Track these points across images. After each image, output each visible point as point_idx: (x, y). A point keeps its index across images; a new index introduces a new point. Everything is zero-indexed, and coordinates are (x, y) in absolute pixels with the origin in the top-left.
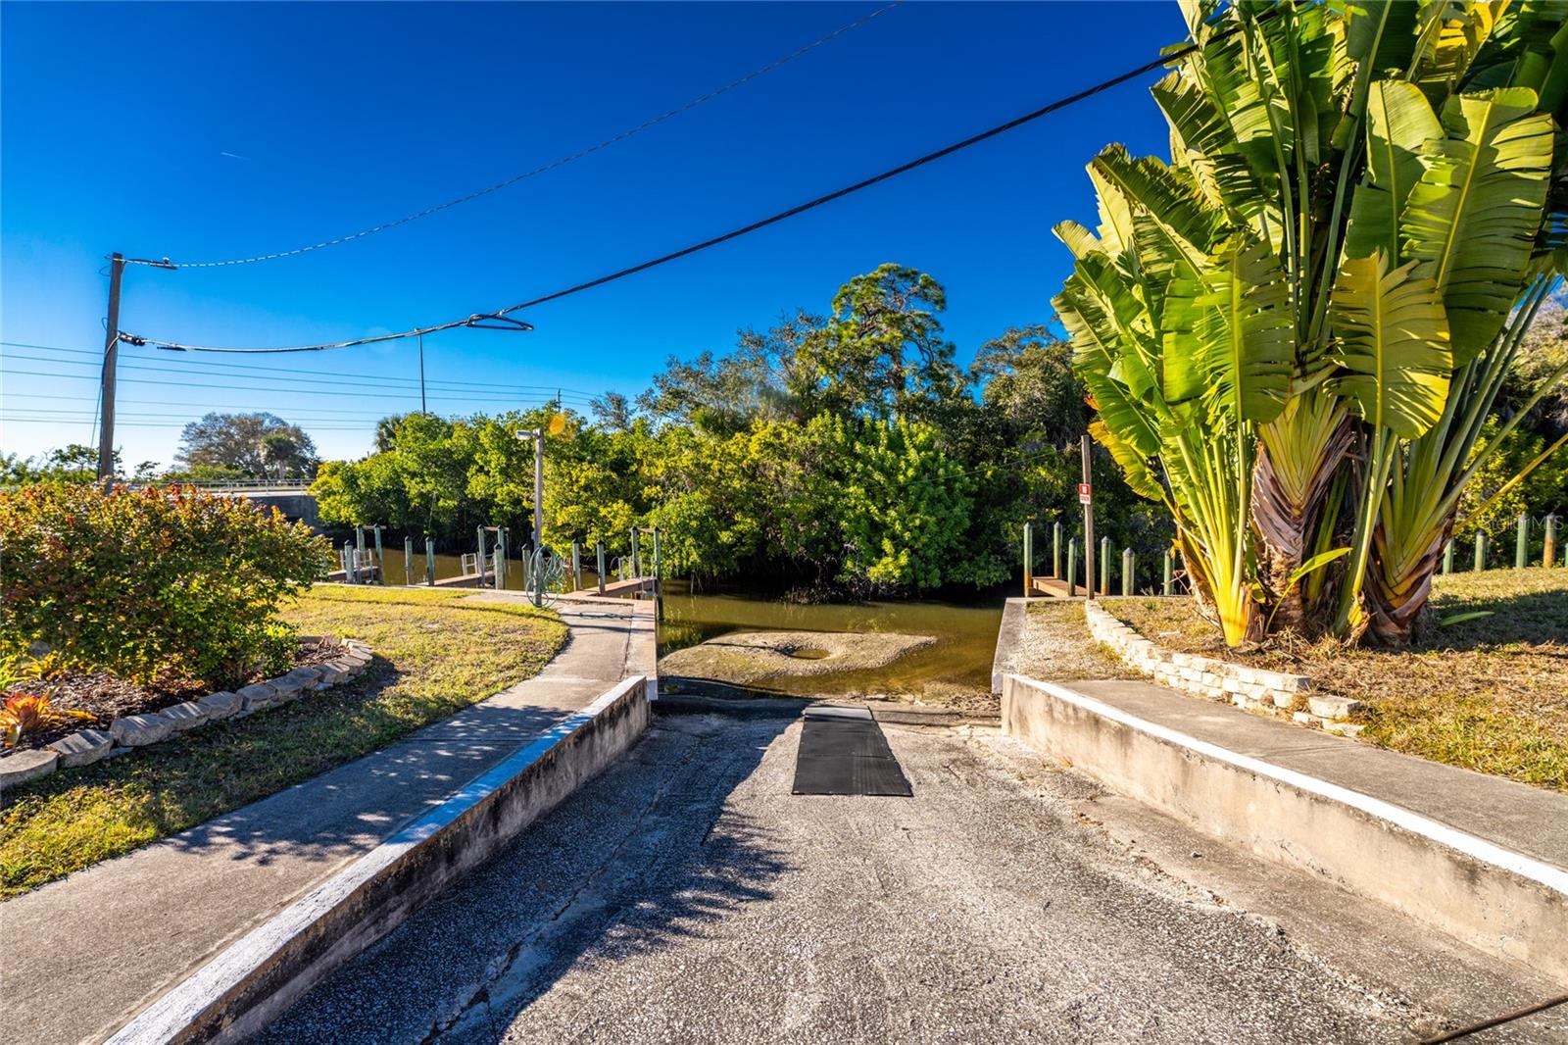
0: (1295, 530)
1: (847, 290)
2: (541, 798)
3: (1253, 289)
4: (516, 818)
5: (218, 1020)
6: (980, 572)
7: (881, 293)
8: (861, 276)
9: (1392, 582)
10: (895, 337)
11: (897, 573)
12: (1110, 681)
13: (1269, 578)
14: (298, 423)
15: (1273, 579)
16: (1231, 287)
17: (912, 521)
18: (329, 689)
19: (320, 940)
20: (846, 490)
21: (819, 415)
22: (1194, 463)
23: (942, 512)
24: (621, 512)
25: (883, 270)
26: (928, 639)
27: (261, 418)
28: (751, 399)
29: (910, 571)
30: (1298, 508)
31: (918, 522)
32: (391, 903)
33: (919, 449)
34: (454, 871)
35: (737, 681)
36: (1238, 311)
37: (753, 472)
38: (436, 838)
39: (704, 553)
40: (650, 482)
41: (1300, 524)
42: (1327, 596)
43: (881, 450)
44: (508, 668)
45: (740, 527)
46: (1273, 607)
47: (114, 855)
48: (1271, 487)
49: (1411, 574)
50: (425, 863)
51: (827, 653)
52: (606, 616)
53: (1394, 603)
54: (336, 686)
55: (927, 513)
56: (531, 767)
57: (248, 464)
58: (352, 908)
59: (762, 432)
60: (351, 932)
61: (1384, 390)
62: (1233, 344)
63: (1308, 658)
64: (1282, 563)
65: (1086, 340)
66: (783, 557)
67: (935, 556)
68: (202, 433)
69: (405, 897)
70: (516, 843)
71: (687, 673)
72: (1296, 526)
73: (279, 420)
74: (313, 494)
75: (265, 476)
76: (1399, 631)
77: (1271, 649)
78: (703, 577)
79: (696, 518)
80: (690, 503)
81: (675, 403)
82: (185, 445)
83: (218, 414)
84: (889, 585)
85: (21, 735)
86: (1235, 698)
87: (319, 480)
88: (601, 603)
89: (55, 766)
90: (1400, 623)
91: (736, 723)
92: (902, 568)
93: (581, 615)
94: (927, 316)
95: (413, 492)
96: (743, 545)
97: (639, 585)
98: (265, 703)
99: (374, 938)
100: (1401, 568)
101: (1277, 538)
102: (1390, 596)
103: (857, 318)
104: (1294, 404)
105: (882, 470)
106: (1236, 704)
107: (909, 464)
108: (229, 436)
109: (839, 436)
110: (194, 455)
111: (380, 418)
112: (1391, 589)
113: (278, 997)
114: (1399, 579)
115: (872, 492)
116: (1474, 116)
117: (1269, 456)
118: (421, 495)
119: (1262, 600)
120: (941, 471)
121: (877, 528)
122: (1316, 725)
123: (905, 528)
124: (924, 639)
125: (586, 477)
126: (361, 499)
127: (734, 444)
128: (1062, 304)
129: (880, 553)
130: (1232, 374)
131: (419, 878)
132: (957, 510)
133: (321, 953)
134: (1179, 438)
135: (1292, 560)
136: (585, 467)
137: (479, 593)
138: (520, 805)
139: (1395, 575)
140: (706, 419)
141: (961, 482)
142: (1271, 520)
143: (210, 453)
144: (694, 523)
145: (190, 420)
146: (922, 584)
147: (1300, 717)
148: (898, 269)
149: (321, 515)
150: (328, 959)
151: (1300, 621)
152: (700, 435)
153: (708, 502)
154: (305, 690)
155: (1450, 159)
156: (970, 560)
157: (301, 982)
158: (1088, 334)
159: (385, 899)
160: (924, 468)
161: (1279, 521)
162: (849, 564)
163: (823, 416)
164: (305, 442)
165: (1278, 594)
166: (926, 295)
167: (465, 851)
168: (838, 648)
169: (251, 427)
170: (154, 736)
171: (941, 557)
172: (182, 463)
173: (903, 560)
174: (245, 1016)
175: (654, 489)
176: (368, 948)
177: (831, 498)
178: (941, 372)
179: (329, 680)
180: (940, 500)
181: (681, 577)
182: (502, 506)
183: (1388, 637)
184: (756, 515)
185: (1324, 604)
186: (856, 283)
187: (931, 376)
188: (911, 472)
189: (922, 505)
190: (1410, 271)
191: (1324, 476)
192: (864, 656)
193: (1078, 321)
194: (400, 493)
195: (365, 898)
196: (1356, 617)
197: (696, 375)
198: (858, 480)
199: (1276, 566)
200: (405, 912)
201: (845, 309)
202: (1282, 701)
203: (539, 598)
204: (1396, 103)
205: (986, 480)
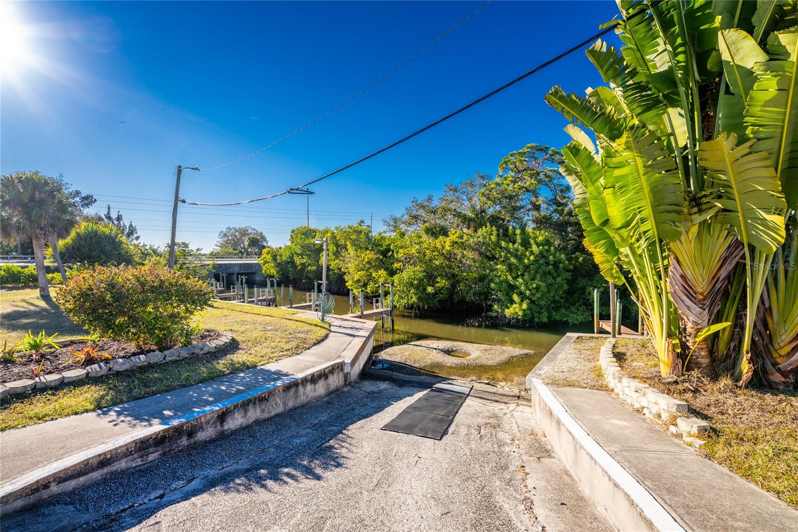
0: (701, 308)
1: (506, 160)
2: (254, 414)
3: (650, 163)
4: (236, 422)
5: (48, 483)
6: (571, 315)
7: (525, 160)
8: (515, 152)
9: (777, 346)
10: (532, 184)
11: (520, 313)
12: (586, 389)
13: (685, 337)
14: (262, 231)
15: (688, 338)
16: (636, 162)
17: (532, 285)
18: (205, 353)
19: (108, 460)
20: (496, 267)
21: (484, 227)
22: (638, 263)
23: (550, 280)
24: (382, 275)
25: (528, 148)
26: (529, 351)
27: (247, 228)
28: (450, 220)
29: (529, 312)
30: (702, 294)
31: (534, 285)
32: (151, 450)
33: (538, 245)
34: (192, 441)
35: (416, 365)
36: (644, 175)
37: (449, 257)
38: (182, 425)
39: (419, 297)
40: (398, 261)
41: (704, 305)
42: (731, 350)
43: (516, 245)
44: (287, 350)
45: (438, 285)
46: (688, 355)
47: (76, 413)
48: (681, 280)
49: (791, 342)
50: (173, 435)
51: (469, 354)
52: (351, 328)
53: (779, 360)
54: (209, 353)
55: (541, 281)
56: (249, 399)
57: (242, 248)
58: (127, 449)
59: (453, 237)
60: (126, 459)
61: (746, 223)
62: (645, 195)
63: (705, 391)
64: (692, 328)
65: (580, 191)
66: (462, 301)
67: (545, 305)
68: (225, 235)
69: (160, 449)
70: (234, 432)
71: (392, 359)
72: (701, 306)
73: (254, 229)
74: (260, 262)
75: (248, 254)
76: (783, 380)
77: (684, 381)
78: (419, 309)
79: (417, 279)
80: (414, 272)
81: (413, 221)
82: (219, 240)
83: (231, 227)
84: (518, 320)
85: (84, 362)
86: (645, 411)
87: (263, 257)
88: (353, 321)
89: (85, 376)
90: (785, 374)
91: (395, 388)
92: (524, 310)
93: (340, 327)
94: (555, 171)
95: (298, 263)
96: (442, 293)
97: (382, 312)
98: (174, 358)
99: (140, 463)
100: (783, 337)
101: (688, 312)
102: (775, 355)
103: (513, 174)
104: (695, 229)
105: (516, 256)
106: (644, 414)
107: (532, 253)
108: (236, 236)
109: (493, 238)
110: (222, 244)
111: (292, 229)
112: (776, 350)
113: (82, 479)
114: (782, 345)
115: (510, 268)
116: (789, 44)
117: (678, 261)
118: (302, 264)
119: (679, 350)
120: (551, 257)
121: (512, 288)
122: (679, 436)
123: (527, 288)
124: (526, 351)
125: (368, 258)
126: (279, 265)
127: (438, 243)
128: (565, 171)
129: (512, 302)
130: (648, 212)
131: (169, 442)
132: (559, 279)
133: (107, 465)
134: (627, 248)
135: (699, 327)
136: (367, 253)
137: (303, 312)
138: (240, 415)
139: (780, 341)
140: (427, 229)
141: (563, 264)
142: (682, 301)
143: (228, 243)
144: (415, 282)
145: (221, 230)
146: (536, 320)
147: (673, 429)
148: (537, 146)
149: (263, 272)
150: (111, 468)
151: (707, 366)
152: (425, 238)
153: (425, 271)
154: (193, 353)
155: (774, 74)
156: (566, 308)
157: (96, 475)
158: (581, 188)
159: (147, 448)
160: (542, 255)
161: (688, 302)
162: (496, 307)
163: (486, 227)
164: (264, 239)
165: (691, 347)
166: (553, 159)
167: (200, 433)
168: (475, 352)
169: (244, 232)
170: (124, 368)
171: (549, 305)
172: (218, 248)
173: (525, 306)
174: (63, 484)
175: (399, 264)
176: (135, 467)
177: (488, 271)
178: (561, 201)
179: (206, 350)
180: (550, 273)
181: (408, 308)
182: (334, 270)
183: (775, 383)
184: (449, 278)
185: (728, 356)
186: (512, 155)
187: (555, 203)
188: (532, 258)
189: (538, 276)
190: (751, 146)
191: (723, 273)
192: (488, 358)
193: (575, 180)
194: (292, 262)
195: (136, 446)
196: (745, 367)
197: (423, 207)
198: (503, 261)
199: (689, 330)
200: (160, 455)
201: (505, 170)
202: (665, 416)
203: (323, 317)
204: (734, 43)
205: (579, 262)
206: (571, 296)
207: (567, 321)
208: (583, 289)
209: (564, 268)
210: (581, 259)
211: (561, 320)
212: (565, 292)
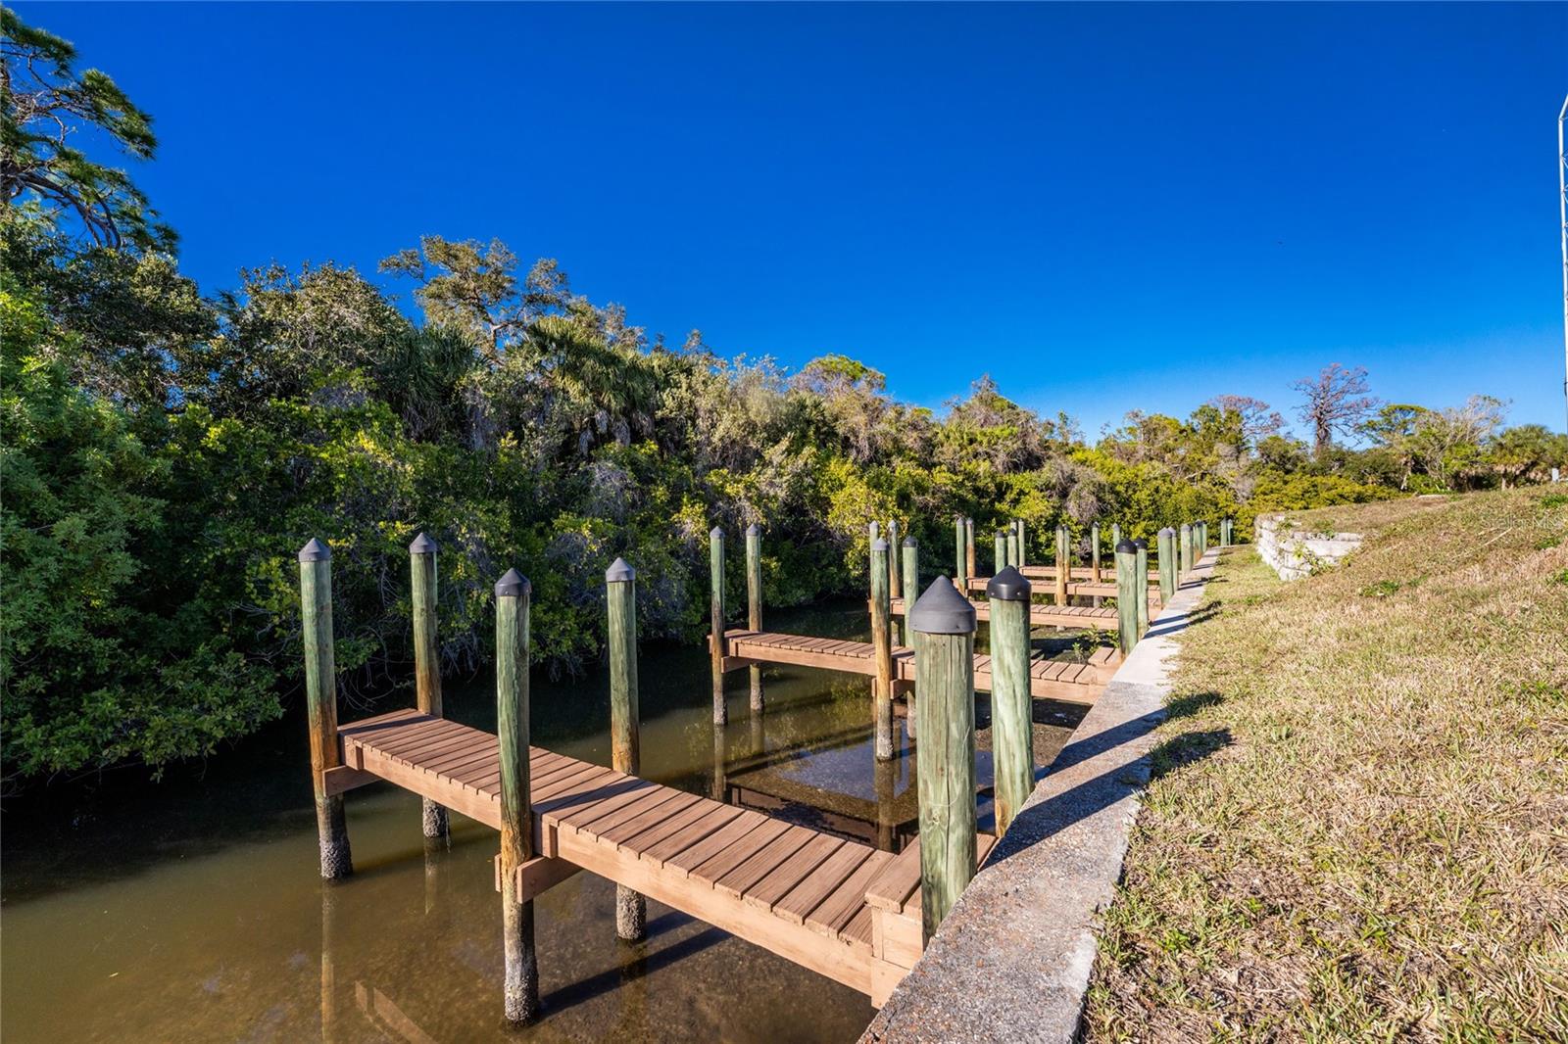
205: (205, 450)
206: (168, 613)
207: (135, 756)
208: (230, 574)
209: (118, 474)
210: (214, 432)
211: (89, 765)
212: (124, 595)
